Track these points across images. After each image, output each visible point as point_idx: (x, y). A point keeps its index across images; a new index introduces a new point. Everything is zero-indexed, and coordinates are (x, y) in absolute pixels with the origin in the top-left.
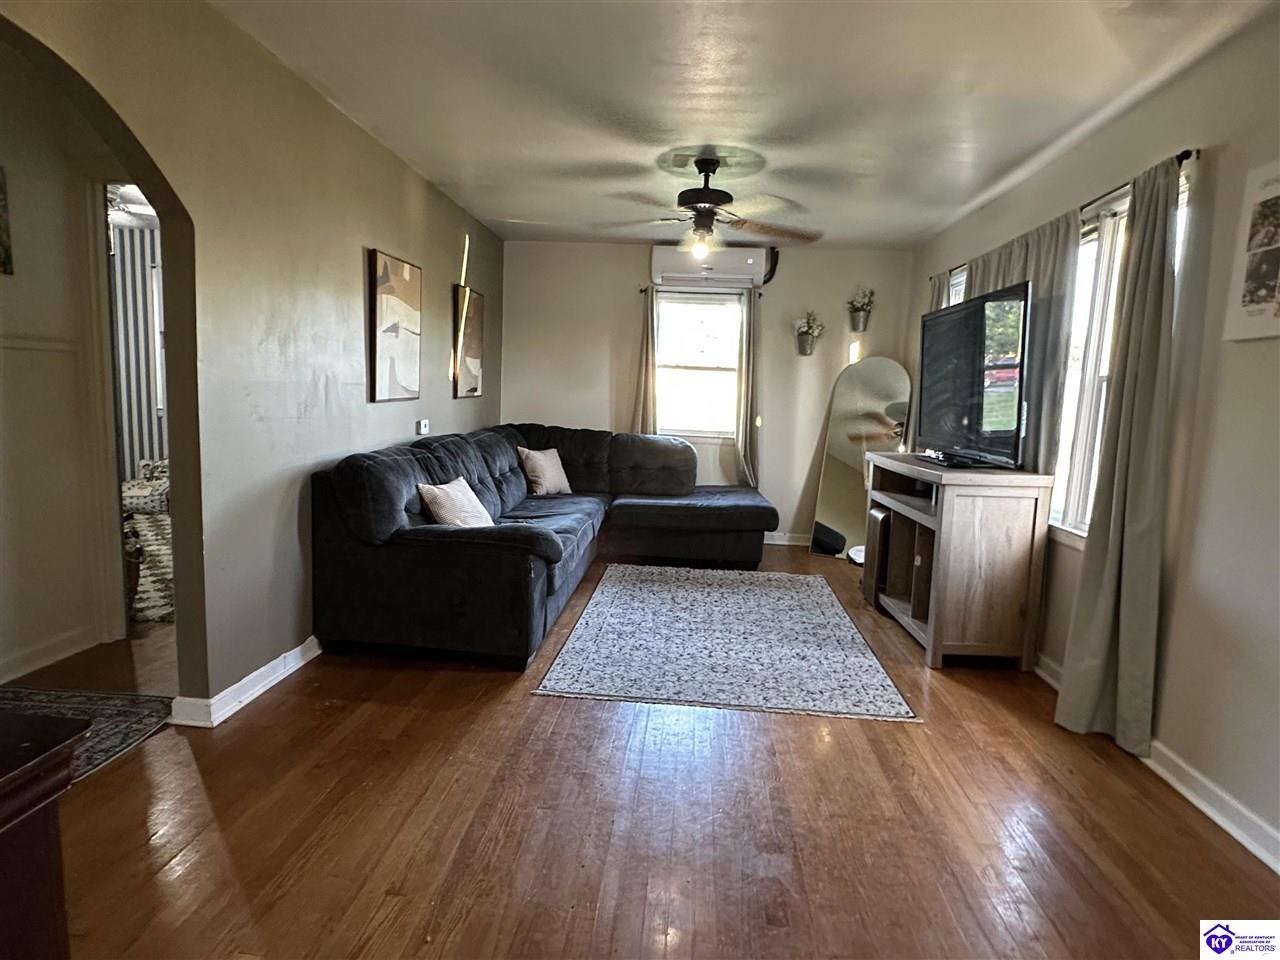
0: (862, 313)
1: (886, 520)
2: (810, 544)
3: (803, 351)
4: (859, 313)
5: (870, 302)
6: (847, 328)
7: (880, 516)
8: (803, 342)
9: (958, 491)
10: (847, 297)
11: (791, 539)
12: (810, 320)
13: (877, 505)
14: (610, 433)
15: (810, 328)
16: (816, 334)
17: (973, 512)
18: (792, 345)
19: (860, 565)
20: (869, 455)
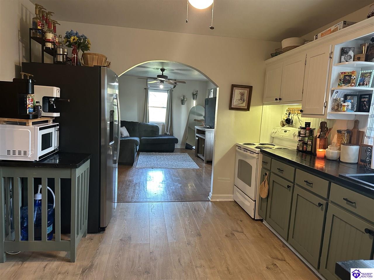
0: (195, 96)
1: (198, 139)
2: (185, 148)
3: (182, 104)
4: (194, 96)
5: (197, 93)
6: (192, 99)
7: (197, 138)
8: (183, 102)
9: (208, 132)
10: (192, 92)
11: (181, 147)
12: (184, 97)
13: (197, 137)
14: (138, 122)
15: (184, 99)
16: (185, 100)
17: (211, 136)
18: (180, 102)
19: (194, 149)
20: (195, 127)
